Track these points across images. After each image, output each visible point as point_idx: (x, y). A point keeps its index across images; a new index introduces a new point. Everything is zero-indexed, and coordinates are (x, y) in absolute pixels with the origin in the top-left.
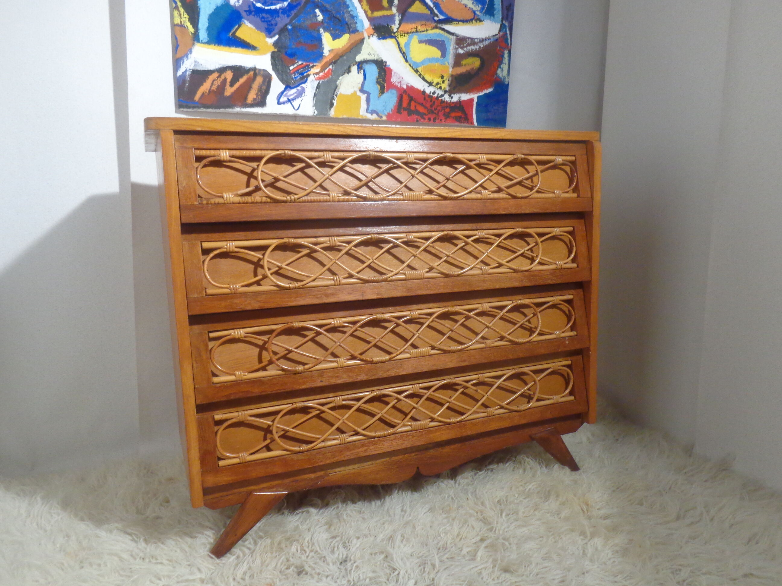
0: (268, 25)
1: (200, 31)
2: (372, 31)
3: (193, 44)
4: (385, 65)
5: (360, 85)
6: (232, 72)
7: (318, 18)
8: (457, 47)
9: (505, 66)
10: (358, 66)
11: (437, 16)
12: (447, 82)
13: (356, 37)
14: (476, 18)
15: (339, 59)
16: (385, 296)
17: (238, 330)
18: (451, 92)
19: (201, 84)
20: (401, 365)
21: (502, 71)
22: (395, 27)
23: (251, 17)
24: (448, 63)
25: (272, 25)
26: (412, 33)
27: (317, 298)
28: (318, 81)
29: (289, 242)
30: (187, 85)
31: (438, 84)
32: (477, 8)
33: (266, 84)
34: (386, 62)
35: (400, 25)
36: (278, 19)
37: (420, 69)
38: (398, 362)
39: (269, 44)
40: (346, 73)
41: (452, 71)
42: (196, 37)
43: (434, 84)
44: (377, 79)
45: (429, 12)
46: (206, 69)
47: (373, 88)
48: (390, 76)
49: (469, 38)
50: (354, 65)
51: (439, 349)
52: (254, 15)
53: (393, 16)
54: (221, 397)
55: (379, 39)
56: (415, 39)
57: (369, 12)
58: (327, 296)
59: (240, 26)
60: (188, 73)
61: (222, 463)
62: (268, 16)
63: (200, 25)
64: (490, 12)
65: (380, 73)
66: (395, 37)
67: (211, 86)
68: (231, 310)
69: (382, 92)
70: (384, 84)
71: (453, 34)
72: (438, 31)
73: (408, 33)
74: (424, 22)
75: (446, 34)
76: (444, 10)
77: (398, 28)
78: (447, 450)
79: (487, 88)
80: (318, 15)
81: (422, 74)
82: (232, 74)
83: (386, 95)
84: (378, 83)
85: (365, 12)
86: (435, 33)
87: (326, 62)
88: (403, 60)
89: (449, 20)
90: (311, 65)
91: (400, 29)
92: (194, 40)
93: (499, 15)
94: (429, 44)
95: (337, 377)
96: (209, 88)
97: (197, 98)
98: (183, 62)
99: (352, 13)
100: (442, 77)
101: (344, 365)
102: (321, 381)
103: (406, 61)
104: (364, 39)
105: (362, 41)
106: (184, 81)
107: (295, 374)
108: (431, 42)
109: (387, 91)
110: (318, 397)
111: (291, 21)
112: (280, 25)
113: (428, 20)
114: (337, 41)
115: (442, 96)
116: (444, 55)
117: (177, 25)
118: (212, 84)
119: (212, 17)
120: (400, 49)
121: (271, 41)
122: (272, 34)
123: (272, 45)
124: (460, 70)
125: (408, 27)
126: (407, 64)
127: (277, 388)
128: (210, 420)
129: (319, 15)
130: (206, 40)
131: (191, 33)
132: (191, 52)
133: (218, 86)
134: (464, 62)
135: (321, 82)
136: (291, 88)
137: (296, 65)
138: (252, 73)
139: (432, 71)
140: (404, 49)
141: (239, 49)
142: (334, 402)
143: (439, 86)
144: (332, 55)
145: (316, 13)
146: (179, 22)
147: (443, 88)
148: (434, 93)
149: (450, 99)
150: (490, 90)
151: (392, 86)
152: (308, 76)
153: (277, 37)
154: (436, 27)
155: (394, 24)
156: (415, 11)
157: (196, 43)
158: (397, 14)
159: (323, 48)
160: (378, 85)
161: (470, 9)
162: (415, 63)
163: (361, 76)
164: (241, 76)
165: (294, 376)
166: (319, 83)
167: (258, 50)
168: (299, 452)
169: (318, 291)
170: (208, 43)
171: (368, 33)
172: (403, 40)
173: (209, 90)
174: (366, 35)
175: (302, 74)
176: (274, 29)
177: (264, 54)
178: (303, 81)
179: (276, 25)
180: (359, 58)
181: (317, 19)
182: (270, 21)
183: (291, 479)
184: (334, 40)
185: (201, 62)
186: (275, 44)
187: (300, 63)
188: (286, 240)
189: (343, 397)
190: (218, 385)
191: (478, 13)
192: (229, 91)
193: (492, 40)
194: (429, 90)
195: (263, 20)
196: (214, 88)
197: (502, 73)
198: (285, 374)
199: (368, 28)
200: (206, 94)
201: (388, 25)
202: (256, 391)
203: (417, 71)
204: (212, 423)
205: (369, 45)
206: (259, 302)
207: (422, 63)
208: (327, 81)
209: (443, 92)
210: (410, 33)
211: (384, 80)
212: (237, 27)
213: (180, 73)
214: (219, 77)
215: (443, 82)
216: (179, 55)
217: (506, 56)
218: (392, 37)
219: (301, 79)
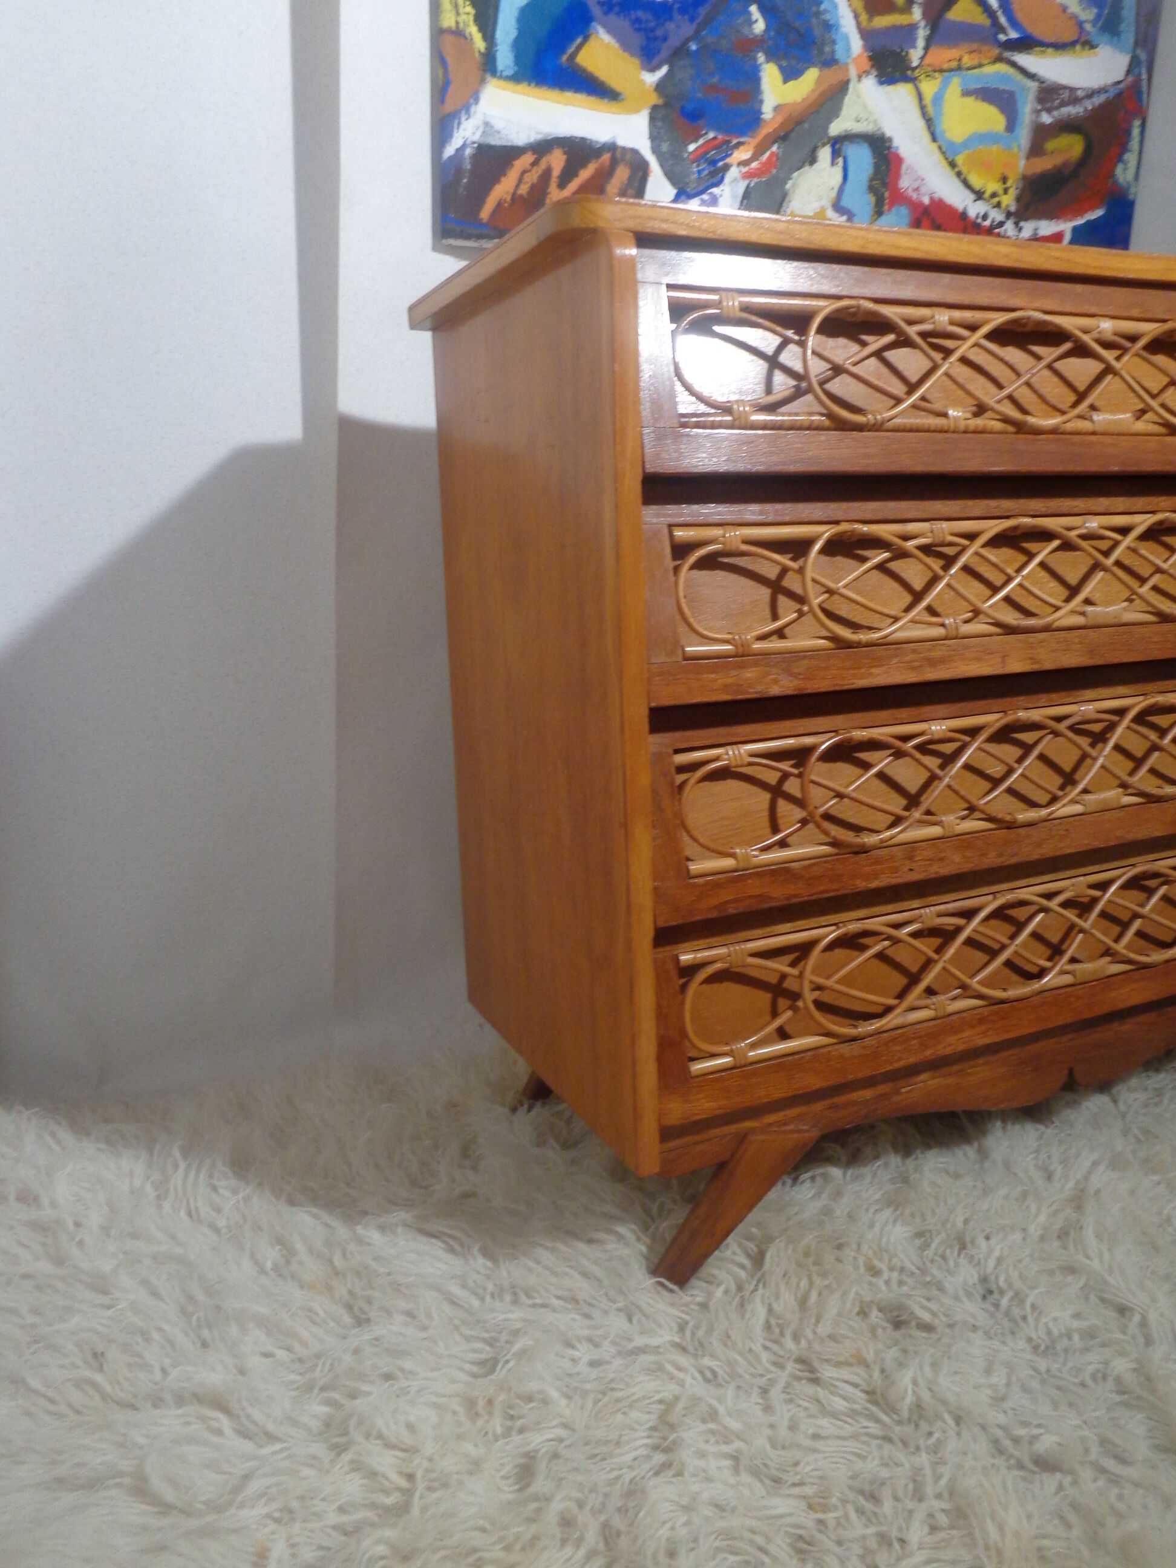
0: (648, 39)
1: (499, 48)
2: (866, 64)
3: (482, 81)
4: (889, 148)
5: (834, 194)
6: (565, 153)
7: (755, 26)
8: (1039, 107)
9: (1131, 158)
10: (833, 146)
11: (1003, 30)
12: (1013, 193)
13: (833, 76)
14: (1083, 39)
15: (792, 130)
16: (1048, 666)
17: (734, 747)
18: (1020, 215)
19: (495, 179)
20: (1067, 830)
21: (1125, 169)
22: (915, 56)
23: (612, 18)
24: (1019, 146)
25: (656, 39)
26: (951, 70)
27: (914, 669)
28: (746, 182)
29: (853, 531)
30: (465, 180)
31: (994, 195)
32: (1087, 15)
33: (636, 184)
34: (890, 140)
35: (926, 49)
36: (671, 26)
37: (960, 160)
38: (1060, 824)
39: (648, 85)
40: (807, 164)
41: (1025, 166)
42: (489, 64)
43: (987, 195)
44: (872, 180)
45: (987, 22)
46: (509, 144)
47: (861, 201)
48: (898, 176)
49: (1065, 87)
50: (824, 145)
51: (1140, 794)
52: (618, 14)
53: (912, 28)
54: (705, 909)
55: (881, 83)
56: (955, 85)
57: (864, 17)
58: (932, 663)
59: (586, 39)
60: (468, 152)
61: (697, 1067)
62: (649, 16)
63: (499, 35)
64: (1110, 26)
65: (877, 167)
66: (913, 80)
67: (517, 186)
68: (739, 697)
69: (879, 212)
70: (883, 194)
71: (1031, 76)
72: (1002, 68)
73: (941, 71)
74: (975, 46)
75: (1019, 77)
76: (1020, 16)
77: (922, 58)
78: (1129, 1026)
79: (1093, 208)
80: (754, 18)
81: (964, 170)
82: (565, 157)
83: (885, 219)
84: (871, 189)
85: (856, 16)
86: (997, 73)
87: (767, 136)
88: (926, 137)
89: (1026, 43)
90: (735, 141)
91: (927, 61)
92: (485, 71)
93: (1129, 35)
94: (984, 100)
95: (942, 859)
96: (512, 190)
97: (485, 214)
98: (459, 124)
99: (827, 17)
100: (1004, 180)
101: (957, 832)
102: (911, 870)
103: (934, 139)
104: (848, 82)
105: (842, 88)
106: (459, 172)
107: (857, 853)
108: (988, 95)
109: (890, 209)
110: (890, 908)
111: (698, 32)
112: (674, 42)
113: (984, 40)
114: (792, 84)
115: (1001, 224)
116: (1011, 126)
117: (449, 31)
118: (520, 181)
119: (525, 16)
120: (923, 108)
121: (651, 78)
122: (655, 61)
123: (652, 89)
124: (1043, 165)
125: (943, 55)
126: (934, 146)
127: (822, 888)
128: (671, 966)
129: (756, 21)
130: (509, 72)
131: (480, 52)
132: (477, 100)
133: (533, 187)
134: (1050, 145)
135: (752, 185)
136: (690, 196)
137: (701, 141)
138: (606, 157)
139: (985, 166)
140: (930, 110)
141: (581, 97)
142: (920, 920)
143: (996, 200)
144: (780, 119)
145: (750, 14)
146: (453, 25)
147: (1003, 205)
148: (985, 217)
149: (1017, 234)
150: (1097, 213)
151: (899, 198)
152: (727, 167)
153: (664, 70)
154: (999, 59)
155: (915, 47)
156: (959, 19)
157: (488, 77)
158: (923, 24)
159: (761, 102)
160: (872, 195)
161: (1074, 17)
162: (951, 144)
163: (837, 173)
164: (583, 164)
165: (856, 858)
166: (748, 187)
167: (623, 100)
168: (854, 1039)
169: (914, 651)
170: (516, 78)
171: (857, 69)
172: (929, 88)
173: (513, 199)
174: (853, 72)
175: (713, 162)
176: (659, 51)
177: (636, 110)
178: (715, 180)
179: (665, 39)
180: (836, 128)
181: (751, 30)
182: (652, 30)
183: (827, 1103)
184: (786, 80)
185: (499, 124)
186: (660, 87)
187: (711, 135)
188: (844, 527)
189: (938, 908)
190: (701, 881)
191: (1088, 27)
192: (557, 197)
193: (1112, 93)
194: (975, 210)
195: (637, 26)
196: (524, 190)
198: (837, 854)
199: (859, 56)
200: (506, 205)
201: (902, 50)
202: (779, 893)
203: (952, 165)
204: (674, 974)
205: (859, 96)
206: (795, 676)
207: (966, 144)
208: (767, 183)
209: (1004, 215)
210: (945, 71)
211: (885, 185)
212: (579, 40)
213: (449, 151)
214: (535, 163)
215: (1006, 191)
216: (449, 107)
217: (1136, 132)
218: (906, 79)
219: (712, 174)
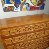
4: (29, 4)
6: (10, 7)
15: (23, 4)
18: (37, 6)
28: (20, 7)
41: (37, 3)
42: (5, 3)
47: (27, 7)
60: (4, 8)
79: (42, 5)
116: (36, 1)
117: (2, 2)
132: (4, 5)
134: (39, 2)
136: (17, 8)
138: (12, 7)
139: (35, 4)
151: (29, 6)
162: (33, 3)
177: (13, 4)
180: (25, 3)
185: (6, 6)
192: (10, 9)
194: (34, 6)
196: (8, 9)
197: (44, 3)
205: (27, 1)
